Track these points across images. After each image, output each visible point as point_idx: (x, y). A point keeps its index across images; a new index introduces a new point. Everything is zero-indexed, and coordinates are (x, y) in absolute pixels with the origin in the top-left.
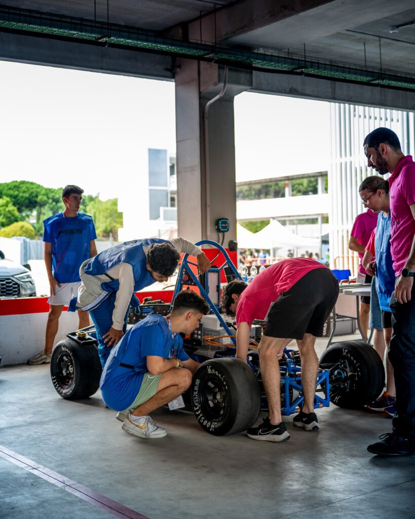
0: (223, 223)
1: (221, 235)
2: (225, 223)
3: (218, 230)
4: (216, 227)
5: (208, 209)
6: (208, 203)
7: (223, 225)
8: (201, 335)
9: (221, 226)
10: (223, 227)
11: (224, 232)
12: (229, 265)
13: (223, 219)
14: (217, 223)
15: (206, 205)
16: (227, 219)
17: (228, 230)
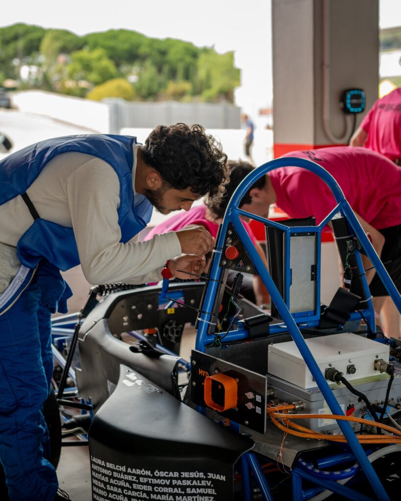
0: (353, 97)
1: (349, 119)
2: (358, 97)
3: (345, 111)
4: (341, 105)
5: (327, 72)
6: (327, 61)
7: (355, 101)
8: (261, 405)
9: (351, 104)
10: (353, 106)
11: (355, 114)
12: (342, 215)
13: (353, 89)
14: (343, 98)
15: (322, 64)
16: (361, 90)
17: (363, 110)
